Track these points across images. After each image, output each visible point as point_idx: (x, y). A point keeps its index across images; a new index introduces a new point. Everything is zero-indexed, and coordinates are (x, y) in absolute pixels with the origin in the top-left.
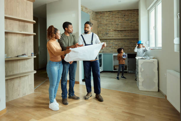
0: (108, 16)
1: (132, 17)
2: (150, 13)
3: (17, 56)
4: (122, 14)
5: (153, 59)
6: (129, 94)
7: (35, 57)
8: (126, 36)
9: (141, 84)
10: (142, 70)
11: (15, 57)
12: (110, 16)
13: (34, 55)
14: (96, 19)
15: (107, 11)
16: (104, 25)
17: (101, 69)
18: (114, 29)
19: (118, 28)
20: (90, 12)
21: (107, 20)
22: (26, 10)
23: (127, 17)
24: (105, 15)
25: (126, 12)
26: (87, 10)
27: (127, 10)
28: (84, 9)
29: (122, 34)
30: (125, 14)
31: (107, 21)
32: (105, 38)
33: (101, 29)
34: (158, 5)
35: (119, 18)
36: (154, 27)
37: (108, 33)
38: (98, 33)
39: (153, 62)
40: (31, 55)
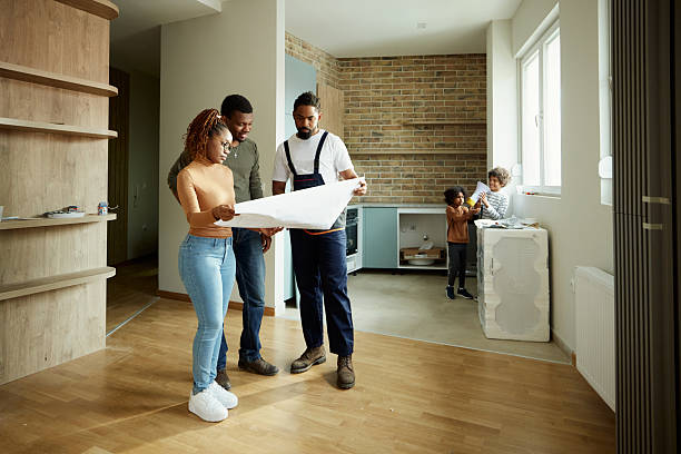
1: (464, 80)
2: (523, 70)
3: (46, 215)
4: (431, 68)
5: (534, 229)
6: (451, 350)
7: (114, 217)
8: (443, 145)
9: (493, 316)
10: (497, 265)
11: (38, 216)
12: (388, 75)
13: (109, 211)
14: (340, 83)
15: (379, 58)
16: (369, 105)
17: (353, 263)
18: (404, 120)
19: (415, 116)
20: (318, 60)
21: (378, 87)
22: (84, 47)
23: (448, 80)
24: (371, 70)
25: (443, 62)
26: (306, 51)
27: (449, 56)
28: (297, 49)
29: (429, 137)
30: (443, 68)
31: (378, 92)
32: (371, 152)
33: (357, 117)
34: (549, 43)
35: (420, 81)
36: (538, 118)
37: (381, 135)
38: (346, 134)
39: (531, 239)
40: (96, 212)
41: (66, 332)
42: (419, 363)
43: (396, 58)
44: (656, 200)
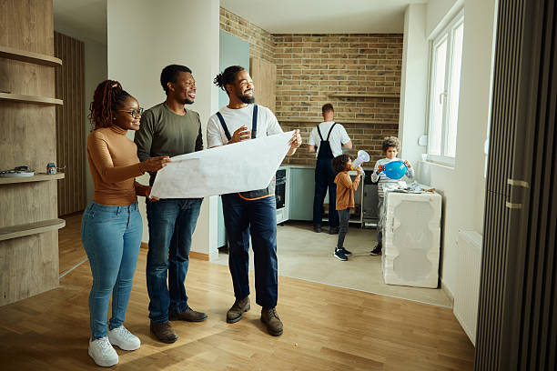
0: (312, 50)
1: (384, 57)
2: (435, 50)
4: (354, 46)
5: (430, 194)
7: (62, 176)
8: (363, 115)
9: (392, 265)
12: (317, 50)
13: (58, 171)
14: (275, 58)
15: (309, 35)
16: (299, 78)
17: (281, 215)
18: (330, 92)
19: (339, 89)
20: (254, 34)
21: (307, 61)
23: (370, 57)
24: (302, 46)
25: (367, 40)
26: (243, 27)
27: (371, 35)
28: (234, 24)
29: (351, 108)
30: (366, 45)
31: (308, 66)
32: (300, 118)
33: (288, 88)
34: (456, 28)
35: (345, 57)
36: (443, 96)
37: (310, 105)
38: (278, 103)
39: (427, 203)
40: (45, 171)
41: (23, 274)
42: (326, 304)
43: (324, 35)
44: (518, 183)
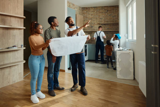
0: (93, 11)
1: (114, 12)
2: (128, 9)
3: (8, 48)
4: (105, 10)
5: (129, 51)
6: (108, 81)
8: (108, 29)
9: (119, 73)
10: (120, 60)
11: (6, 48)
12: (94, 11)
13: (24, 47)
14: (83, 14)
15: (92, 7)
16: (90, 19)
17: (86, 58)
18: (98, 23)
19: (101, 22)
20: (77, 8)
21: (92, 14)
22: (17, 7)
23: (110, 12)
24: (90, 10)
25: (108, 8)
26: (74, 6)
27: (110, 6)
28: (71, 5)
29: (105, 27)
30: (108, 9)
31: (92, 16)
32: (90, 31)
35: (102, 13)
36: (131, 22)
37: (93, 26)
40: (20, 47)
41: (14, 76)
42: (99, 85)
43: (96, 7)
44: (155, 46)
